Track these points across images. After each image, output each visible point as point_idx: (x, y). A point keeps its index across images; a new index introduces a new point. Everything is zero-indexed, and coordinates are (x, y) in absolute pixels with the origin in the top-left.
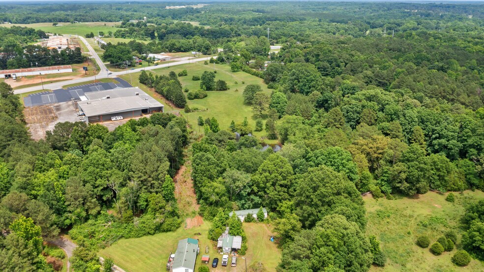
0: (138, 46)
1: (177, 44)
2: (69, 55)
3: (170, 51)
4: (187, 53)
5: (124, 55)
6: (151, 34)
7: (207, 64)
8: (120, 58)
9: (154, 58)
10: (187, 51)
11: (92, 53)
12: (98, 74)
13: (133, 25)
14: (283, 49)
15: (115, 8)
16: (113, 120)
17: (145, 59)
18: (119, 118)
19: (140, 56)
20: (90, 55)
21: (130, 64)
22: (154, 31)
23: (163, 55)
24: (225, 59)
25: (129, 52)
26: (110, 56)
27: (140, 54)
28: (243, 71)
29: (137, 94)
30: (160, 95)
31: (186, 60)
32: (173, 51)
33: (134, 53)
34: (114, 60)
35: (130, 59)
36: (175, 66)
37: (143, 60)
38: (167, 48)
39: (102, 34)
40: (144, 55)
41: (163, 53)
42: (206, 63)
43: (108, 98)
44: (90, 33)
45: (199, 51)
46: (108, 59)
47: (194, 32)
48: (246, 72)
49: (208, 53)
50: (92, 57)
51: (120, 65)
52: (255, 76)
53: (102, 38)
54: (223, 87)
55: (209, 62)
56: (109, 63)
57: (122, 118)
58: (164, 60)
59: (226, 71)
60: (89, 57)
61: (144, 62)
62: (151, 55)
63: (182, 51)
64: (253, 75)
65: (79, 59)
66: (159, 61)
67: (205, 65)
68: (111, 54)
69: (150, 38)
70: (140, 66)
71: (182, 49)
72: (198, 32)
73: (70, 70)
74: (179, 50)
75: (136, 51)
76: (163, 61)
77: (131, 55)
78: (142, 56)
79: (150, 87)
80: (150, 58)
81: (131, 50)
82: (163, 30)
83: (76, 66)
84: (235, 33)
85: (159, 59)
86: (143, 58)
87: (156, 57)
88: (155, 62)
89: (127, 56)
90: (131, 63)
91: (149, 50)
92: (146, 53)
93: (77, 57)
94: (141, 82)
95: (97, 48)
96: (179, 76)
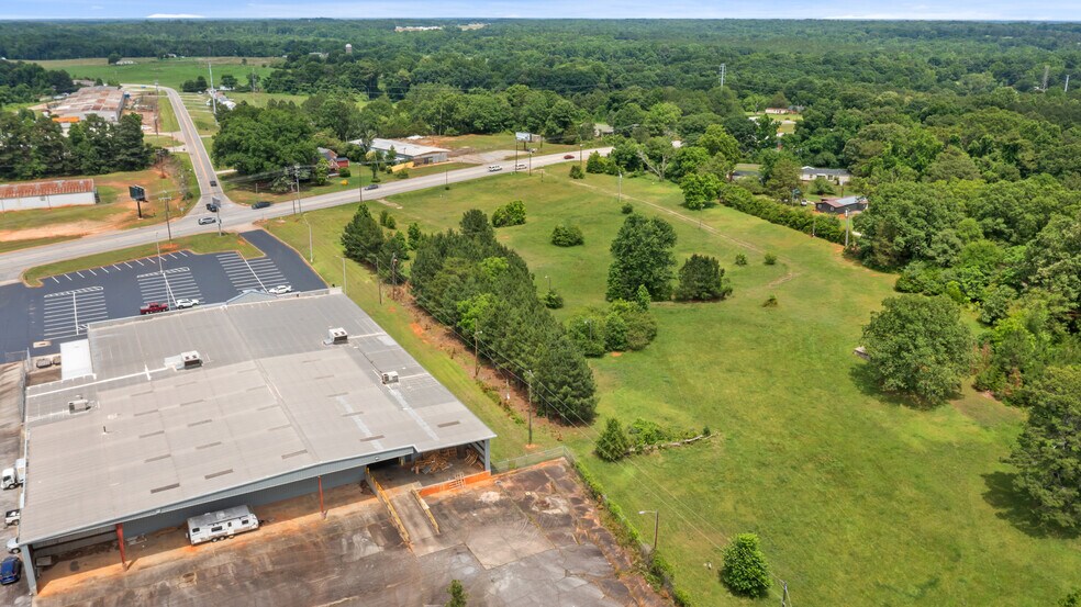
0: (335, 115)
1: (461, 106)
2: (97, 142)
3: (439, 130)
4: (494, 136)
5: (284, 143)
6: (367, 83)
7: (581, 176)
8: (270, 154)
9: (392, 154)
10: (495, 132)
11: (187, 136)
12: (185, 212)
13: (318, 60)
14: (806, 125)
15: (275, 29)
16: (196, 538)
17: (358, 156)
18: (233, 524)
19: (342, 145)
20: (178, 143)
21: (305, 175)
22: (377, 75)
23: (416, 142)
24: (645, 158)
25: (304, 133)
26: (234, 146)
27: (342, 139)
28: (728, 204)
29: (341, 340)
30: (441, 330)
31: (499, 160)
32: (449, 129)
33: (321, 135)
34: (251, 162)
35: (309, 159)
36: (467, 183)
37: (353, 160)
38: (429, 120)
39: (229, 81)
40: (357, 142)
41: (416, 137)
42: (576, 173)
43: (192, 364)
44: (195, 80)
45: (533, 130)
46: (229, 158)
47: (490, 77)
48: (740, 208)
49: (568, 137)
50: (179, 149)
51: (270, 179)
52: (786, 229)
53: (228, 94)
54: (705, 284)
55: (584, 168)
56: (232, 171)
57: (253, 521)
58: (426, 161)
59: (662, 203)
60: (171, 150)
61: (356, 170)
62: (381, 144)
63: (478, 132)
64: (774, 222)
65: (133, 155)
66: (410, 165)
67: (573, 182)
68: (237, 138)
69: (364, 95)
70: (344, 181)
71: (478, 124)
72: (502, 78)
73: (87, 198)
74: (467, 127)
75: (329, 130)
76: (424, 164)
77: (309, 145)
78: (350, 148)
79: (388, 281)
80: (379, 154)
81: (312, 124)
82: (403, 72)
83: (115, 179)
84: (608, 81)
85: (409, 158)
86: (352, 153)
87: (399, 150)
88: (395, 169)
89: (298, 147)
90: (313, 172)
91: (371, 127)
92: (364, 137)
93: (127, 148)
94: (348, 255)
95: (206, 120)
96: (497, 226)
